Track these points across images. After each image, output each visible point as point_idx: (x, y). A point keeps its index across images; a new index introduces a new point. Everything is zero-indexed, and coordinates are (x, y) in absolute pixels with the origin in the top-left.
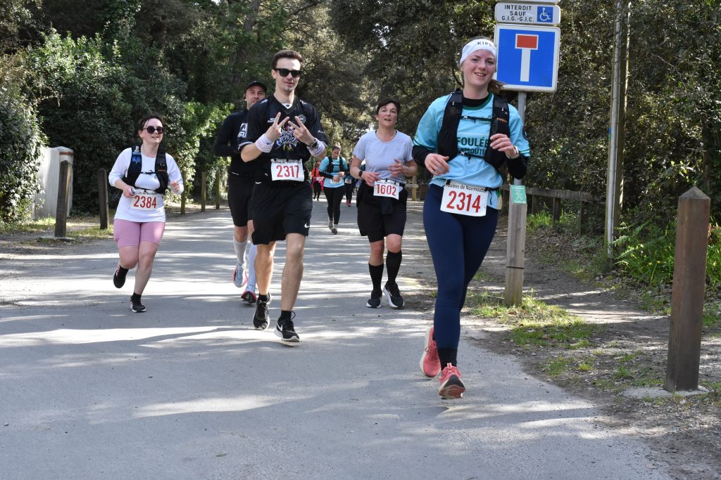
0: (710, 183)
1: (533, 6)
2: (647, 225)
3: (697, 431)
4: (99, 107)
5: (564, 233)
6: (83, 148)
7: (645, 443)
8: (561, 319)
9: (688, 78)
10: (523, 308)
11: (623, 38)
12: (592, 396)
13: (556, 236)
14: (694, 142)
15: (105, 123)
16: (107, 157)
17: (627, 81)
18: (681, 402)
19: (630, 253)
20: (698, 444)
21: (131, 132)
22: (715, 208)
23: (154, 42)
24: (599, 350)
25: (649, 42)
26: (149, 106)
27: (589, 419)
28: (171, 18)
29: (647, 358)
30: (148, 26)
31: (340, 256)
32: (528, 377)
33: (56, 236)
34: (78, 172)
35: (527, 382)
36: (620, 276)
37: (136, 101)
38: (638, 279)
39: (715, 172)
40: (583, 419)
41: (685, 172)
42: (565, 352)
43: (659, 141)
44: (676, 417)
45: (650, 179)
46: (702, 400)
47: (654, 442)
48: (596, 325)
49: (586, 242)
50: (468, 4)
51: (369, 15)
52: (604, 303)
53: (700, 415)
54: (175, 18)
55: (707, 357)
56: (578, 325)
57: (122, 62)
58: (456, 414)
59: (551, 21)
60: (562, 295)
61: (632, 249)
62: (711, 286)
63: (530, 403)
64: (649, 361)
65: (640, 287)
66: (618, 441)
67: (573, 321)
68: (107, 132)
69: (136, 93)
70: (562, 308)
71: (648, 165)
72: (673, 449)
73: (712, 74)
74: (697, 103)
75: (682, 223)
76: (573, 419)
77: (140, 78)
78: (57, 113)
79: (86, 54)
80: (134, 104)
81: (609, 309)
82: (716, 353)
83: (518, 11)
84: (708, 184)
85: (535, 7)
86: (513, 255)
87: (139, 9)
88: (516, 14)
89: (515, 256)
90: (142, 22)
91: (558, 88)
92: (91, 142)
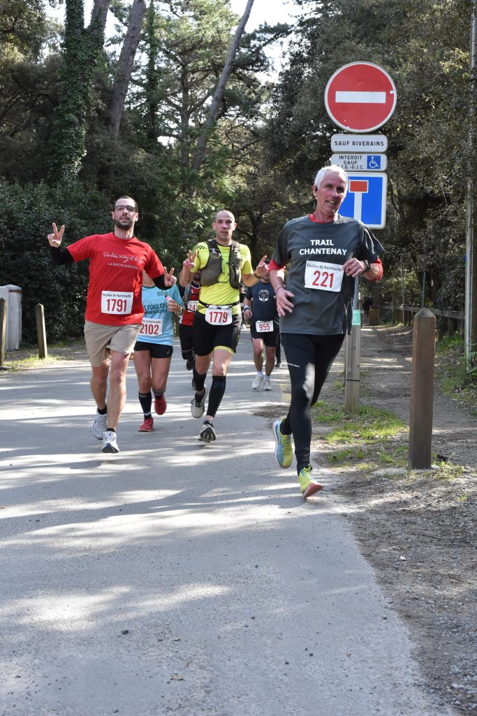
1: (363, 155)
4: (44, 247)
6: (30, 286)
10: (360, 414)
16: (50, 293)
21: (74, 269)
28: (116, 160)
30: (94, 168)
59: (379, 168)
68: (51, 270)
69: (78, 233)
75: (414, 337)
78: (6, 254)
79: (32, 199)
83: (350, 161)
85: (365, 157)
86: (350, 371)
87: (85, 154)
88: (349, 163)
89: (352, 371)
90: (89, 165)
91: (386, 225)
92: (37, 280)
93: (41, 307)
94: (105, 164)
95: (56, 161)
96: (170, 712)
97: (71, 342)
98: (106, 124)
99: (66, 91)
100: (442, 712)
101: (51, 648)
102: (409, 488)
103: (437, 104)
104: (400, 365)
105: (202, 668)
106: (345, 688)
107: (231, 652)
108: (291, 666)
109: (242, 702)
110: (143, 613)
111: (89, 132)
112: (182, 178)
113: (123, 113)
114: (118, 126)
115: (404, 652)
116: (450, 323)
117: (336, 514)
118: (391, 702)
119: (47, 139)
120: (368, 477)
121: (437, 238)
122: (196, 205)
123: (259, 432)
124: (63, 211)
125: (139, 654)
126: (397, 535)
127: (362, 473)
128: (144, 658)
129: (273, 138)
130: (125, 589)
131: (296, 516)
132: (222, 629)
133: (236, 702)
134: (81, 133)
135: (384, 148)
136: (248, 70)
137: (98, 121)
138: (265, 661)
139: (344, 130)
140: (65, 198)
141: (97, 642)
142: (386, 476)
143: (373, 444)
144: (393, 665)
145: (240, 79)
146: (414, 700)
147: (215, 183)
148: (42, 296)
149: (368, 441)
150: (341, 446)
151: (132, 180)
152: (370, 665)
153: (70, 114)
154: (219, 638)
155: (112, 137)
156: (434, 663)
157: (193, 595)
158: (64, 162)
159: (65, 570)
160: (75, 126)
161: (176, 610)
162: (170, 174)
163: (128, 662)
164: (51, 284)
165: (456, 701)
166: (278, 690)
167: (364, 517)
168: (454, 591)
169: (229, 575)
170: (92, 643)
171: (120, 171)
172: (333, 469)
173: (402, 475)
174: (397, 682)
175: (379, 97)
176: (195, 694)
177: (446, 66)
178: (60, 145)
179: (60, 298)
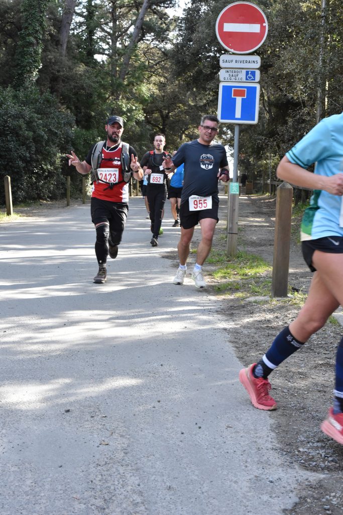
1: (243, 70)
4: (11, 135)
15: (15, 145)
16: (16, 168)
21: (32, 151)
26: (45, 133)
28: (64, 71)
30: (47, 77)
37: (36, 130)
59: (254, 80)
68: (16, 151)
75: (277, 202)
77: (38, 114)
80: (34, 132)
83: (234, 74)
85: (244, 72)
86: (231, 226)
87: (41, 67)
88: (232, 76)
89: (232, 227)
90: (44, 75)
91: (259, 122)
92: (5, 158)
93: (8, 178)
94: (55, 74)
95: (20, 72)
96: (99, 467)
97: (30, 203)
98: (57, 45)
99: (27, 19)
100: (291, 468)
101: (14, 422)
102: (271, 311)
103: (297, 34)
104: (268, 223)
105: (122, 436)
106: (223, 450)
107: (142, 425)
108: (185, 435)
109: (150, 460)
110: (80, 397)
111: (44, 51)
112: (111, 86)
113: (69, 37)
114: (65, 46)
115: (265, 426)
116: (303, 194)
117: (219, 329)
118: (256, 461)
119: (13, 55)
120: (243, 303)
121: (295, 132)
122: (122, 105)
123: (165, 269)
124: (24, 108)
125: (77, 426)
126: (262, 344)
127: (238, 299)
128: (80, 429)
129: (178, 58)
130: (67, 381)
131: (189, 330)
132: (137, 409)
133: (145, 460)
134: (38, 51)
135: (258, 65)
136: (160, 7)
137: (50, 42)
138: (167, 432)
139: (229, 52)
140: (27, 98)
141: (47, 418)
142: (255, 302)
143: (247, 279)
144: (257, 435)
145: (155, 13)
146: (272, 459)
147: (135, 90)
148: (9, 170)
149: (243, 277)
150: (224, 280)
151: (75, 87)
152: (241, 435)
153: (30, 37)
154: (135, 415)
155: (61, 55)
156: (287, 434)
157: (116, 385)
159: (24, 367)
160: (33, 46)
161: (104, 395)
162: (103, 82)
163: (69, 432)
164: (15, 161)
165: (301, 460)
166: (175, 452)
167: (239, 331)
168: (302, 384)
169: (142, 371)
170: (44, 419)
171: (67, 79)
172: (218, 297)
173: (267, 301)
174: (260, 447)
175: (255, 28)
176: (117, 455)
177: (304, 6)
178: (22, 59)
179: (22, 172)
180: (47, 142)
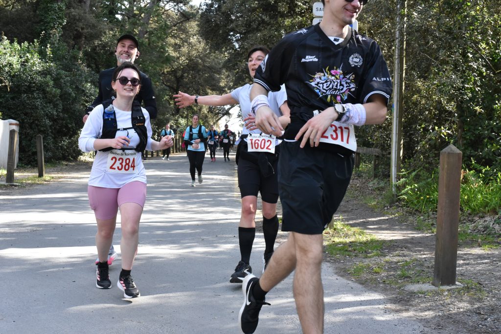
0: (463, 141)
2: (420, 171)
3: (455, 314)
4: (37, 92)
5: (362, 177)
6: (26, 121)
7: (420, 322)
8: (361, 237)
9: (446, 69)
10: (335, 229)
11: (401, 42)
12: (383, 290)
13: (357, 179)
14: (450, 113)
15: (41, 103)
16: (43, 127)
17: (404, 72)
18: (444, 294)
19: (408, 191)
20: (456, 322)
21: (59, 109)
22: (466, 159)
23: (76, 46)
24: (387, 258)
25: (420, 45)
26: (73, 91)
27: (381, 306)
28: (87, 29)
29: (420, 263)
30: (71, 34)
31: (207, 195)
32: (338, 278)
33: (7, 182)
34: (22, 137)
35: (337, 281)
36: (402, 207)
37: (64, 86)
38: (413, 208)
39: (466, 134)
40: (377, 306)
41: (445, 134)
42: (364, 260)
43: (427, 112)
44: (441, 304)
45: (421, 139)
46: (459, 292)
47: (426, 322)
48: (385, 241)
49: (378, 183)
50: (294, 19)
51: (226, 26)
52: (391, 225)
53: (457, 302)
54: (91, 29)
55: (462, 262)
56: (372, 241)
57: (53, 60)
58: (288, 305)
60: (361, 220)
61: (410, 187)
62: (464, 212)
63: (340, 296)
64: (422, 265)
65: (415, 214)
66: (401, 321)
67: (369, 238)
68: (42, 109)
69: (63, 81)
70: (362, 229)
71: (420, 130)
72: (439, 326)
73: (462, 67)
74: (453, 87)
75: (443, 169)
76: (370, 306)
77: (65, 71)
78: (7, 96)
79: (28, 55)
80: (61, 89)
81: (394, 230)
82: (468, 259)
84: (461, 142)
87: (65, 23)
90: (67, 32)
92: (31, 116)
93: (40, 137)
94: (79, 31)
95: (43, 28)
97: (56, 163)
98: (80, 2)
111: (68, 7)
114: (88, 3)
119: (35, 11)
134: (62, 7)
148: (36, 128)
155: (84, 12)
158: (49, 29)
160: (58, 2)
164: (42, 120)
178: (46, 15)
179: (48, 130)
180: (75, 99)
